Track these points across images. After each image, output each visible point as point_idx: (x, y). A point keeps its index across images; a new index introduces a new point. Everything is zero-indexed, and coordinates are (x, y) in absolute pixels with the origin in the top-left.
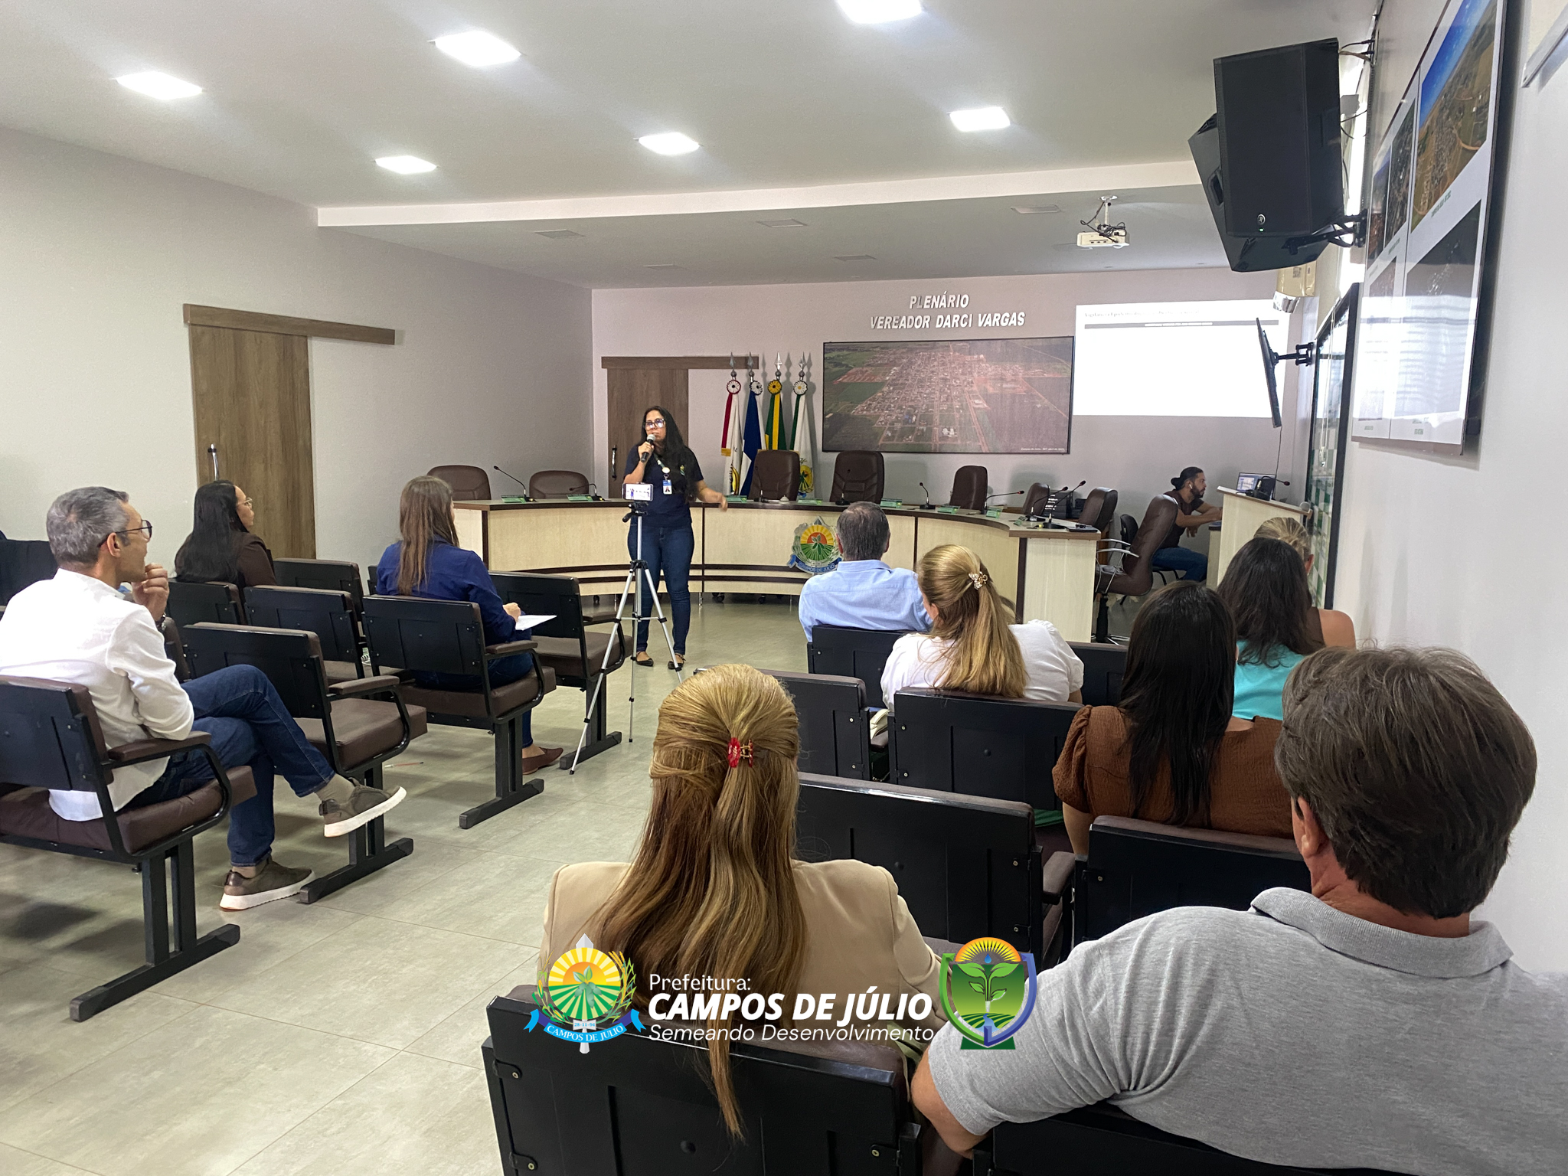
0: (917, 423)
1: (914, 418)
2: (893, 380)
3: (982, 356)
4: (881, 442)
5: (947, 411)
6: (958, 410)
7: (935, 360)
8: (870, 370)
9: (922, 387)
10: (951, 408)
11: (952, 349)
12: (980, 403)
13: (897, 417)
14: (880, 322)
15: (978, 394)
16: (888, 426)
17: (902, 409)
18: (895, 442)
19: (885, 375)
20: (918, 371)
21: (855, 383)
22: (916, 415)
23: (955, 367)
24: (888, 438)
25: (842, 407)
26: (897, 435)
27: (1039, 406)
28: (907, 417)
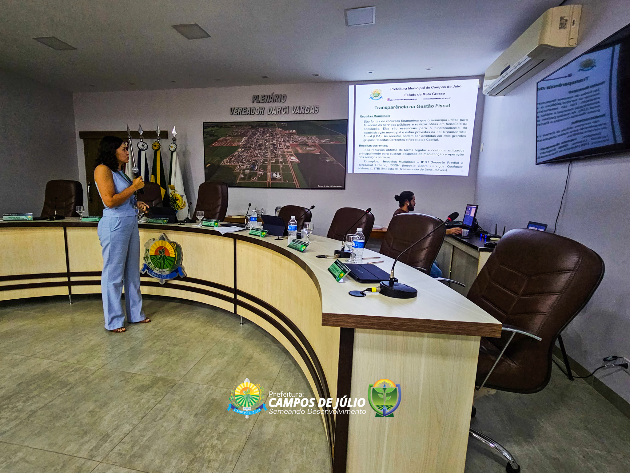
0: (258, 170)
1: (256, 167)
2: (244, 145)
3: (294, 131)
4: (238, 181)
5: (275, 163)
6: (281, 163)
7: (267, 133)
8: (230, 139)
9: (261, 149)
10: (277, 161)
11: (277, 127)
12: (294, 159)
13: (246, 167)
14: (235, 111)
15: (293, 153)
16: (241, 172)
17: (249, 162)
18: (246, 181)
19: (239, 141)
20: (257, 139)
21: (222, 146)
22: (258, 166)
23: (279, 138)
24: (242, 179)
25: (215, 160)
26: (247, 177)
27: (328, 161)
28: (252, 166)
